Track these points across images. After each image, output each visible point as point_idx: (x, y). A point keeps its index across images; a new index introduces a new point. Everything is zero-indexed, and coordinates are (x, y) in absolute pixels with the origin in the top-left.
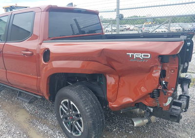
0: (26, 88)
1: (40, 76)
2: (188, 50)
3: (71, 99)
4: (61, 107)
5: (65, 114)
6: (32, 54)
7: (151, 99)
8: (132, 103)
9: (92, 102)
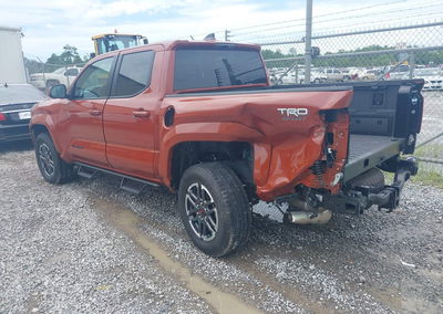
0: (135, 171)
1: (158, 149)
2: (413, 112)
3: (202, 181)
4: (188, 196)
5: (193, 207)
6: (148, 115)
7: (312, 177)
8: (288, 184)
9: (231, 185)
